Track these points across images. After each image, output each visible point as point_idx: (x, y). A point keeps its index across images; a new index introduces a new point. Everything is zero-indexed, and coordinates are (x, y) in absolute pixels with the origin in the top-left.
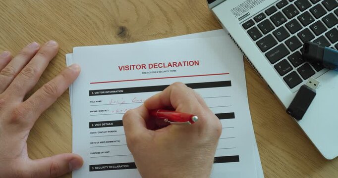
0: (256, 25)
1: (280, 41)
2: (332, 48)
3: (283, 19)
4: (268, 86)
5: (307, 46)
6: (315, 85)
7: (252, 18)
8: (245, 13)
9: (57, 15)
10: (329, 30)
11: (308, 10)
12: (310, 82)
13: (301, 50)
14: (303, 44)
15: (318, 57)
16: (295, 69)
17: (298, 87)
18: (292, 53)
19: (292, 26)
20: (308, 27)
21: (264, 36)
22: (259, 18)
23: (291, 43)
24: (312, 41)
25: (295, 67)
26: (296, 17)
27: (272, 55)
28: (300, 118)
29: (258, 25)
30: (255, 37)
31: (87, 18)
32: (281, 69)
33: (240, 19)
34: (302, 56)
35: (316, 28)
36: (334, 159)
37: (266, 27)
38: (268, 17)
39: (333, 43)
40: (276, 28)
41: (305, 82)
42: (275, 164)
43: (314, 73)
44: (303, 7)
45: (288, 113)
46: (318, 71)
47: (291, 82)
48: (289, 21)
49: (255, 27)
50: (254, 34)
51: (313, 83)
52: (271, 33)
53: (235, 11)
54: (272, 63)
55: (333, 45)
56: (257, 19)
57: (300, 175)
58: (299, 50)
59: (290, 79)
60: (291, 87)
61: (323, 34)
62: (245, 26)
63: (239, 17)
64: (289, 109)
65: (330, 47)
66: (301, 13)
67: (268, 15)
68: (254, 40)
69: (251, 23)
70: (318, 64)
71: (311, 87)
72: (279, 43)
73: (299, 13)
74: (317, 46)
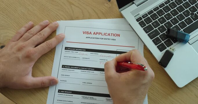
0: (143, 19)
1: (155, 28)
2: (181, 31)
3: (157, 17)
4: (149, 50)
5: (169, 30)
6: (173, 50)
7: (141, 16)
8: (138, 14)
9: (42, 15)
10: (180, 22)
11: (169, 12)
12: (171, 48)
13: (166, 32)
14: (167, 29)
15: (174, 36)
16: (163, 42)
17: (164, 51)
18: (161, 34)
19: (161, 20)
20: (169, 20)
21: (147, 25)
22: (144, 16)
23: (161, 29)
24: (171, 28)
25: (163, 41)
26: (163, 16)
27: (151, 35)
28: (165, 67)
29: (144, 20)
30: (143, 26)
31: (57, 16)
32: (156, 42)
33: (135, 17)
34: (167, 35)
35: (173, 21)
36: (183, 87)
37: (148, 20)
38: (149, 16)
39: (182, 29)
40: (153, 21)
41: (168, 49)
42: (153, 90)
43: (173, 44)
44: (167, 10)
45: (159, 64)
46: (174, 43)
47: (161, 48)
48: (160, 17)
49: (143, 21)
50: (142, 24)
51: (172, 49)
52: (151, 23)
53: (132, 13)
54: (151, 39)
55: (182, 30)
56: (143, 17)
57: (166, 95)
58: (165, 32)
59: (161, 47)
60: (161, 51)
61: (177, 24)
62: (138, 20)
63: (135, 16)
64: (160, 62)
65: (180, 31)
66: (166, 14)
67: (149, 15)
68: (142, 27)
69: (140, 19)
70: (175, 39)
71: (171, 51)
72: (155, 29)
73: (165, 14)
74: (174, 30)
